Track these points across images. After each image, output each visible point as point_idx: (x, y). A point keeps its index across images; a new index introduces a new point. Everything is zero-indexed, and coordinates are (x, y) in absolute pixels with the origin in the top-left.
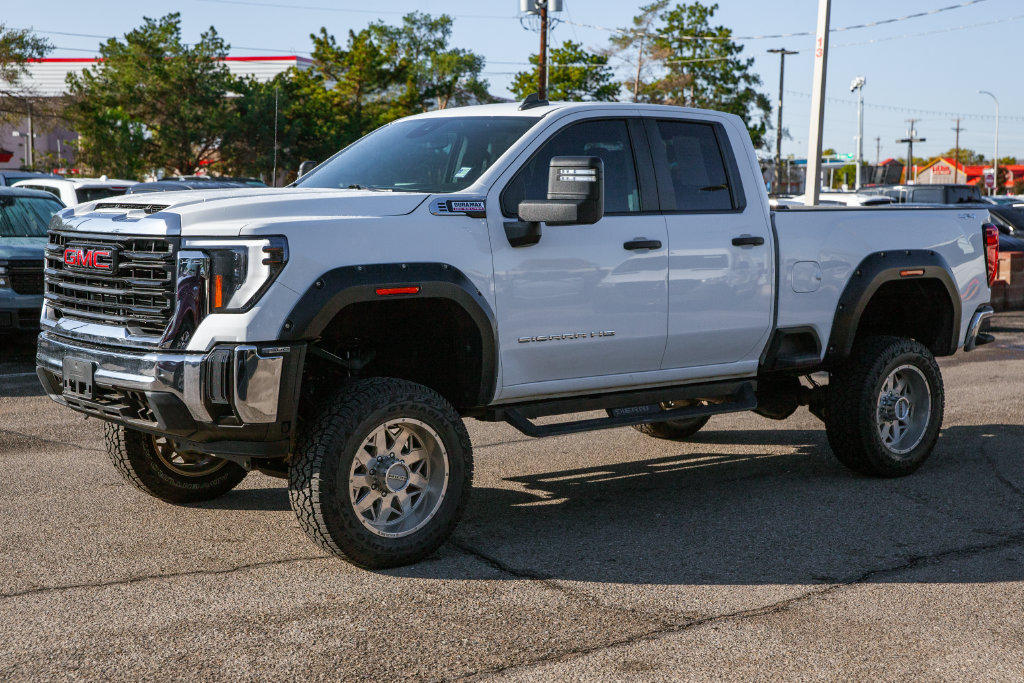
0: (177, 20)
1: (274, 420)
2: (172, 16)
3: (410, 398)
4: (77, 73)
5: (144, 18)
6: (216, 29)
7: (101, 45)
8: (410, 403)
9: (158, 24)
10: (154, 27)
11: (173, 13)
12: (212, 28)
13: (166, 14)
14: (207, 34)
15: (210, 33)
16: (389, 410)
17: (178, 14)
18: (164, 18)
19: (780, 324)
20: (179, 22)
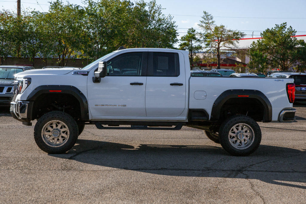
0: (286, 24)
1: (26, 118)
2: (284, 24)
3: (58, 116)
4: (255, 42)
5: (276, 25)
6: (292, 27)
7: (261, 33)
8: (58, 117)
9: (280, 26)
10: (278, 27)
11: (284, 23)
12: (291, 27)
13: (282, 23)
14: (289, 28)
15: (290, 28)
16: (52, 118)
17: (286, 23)
18: (281, 24)
19: (190, 107)
20: (286, 25)
